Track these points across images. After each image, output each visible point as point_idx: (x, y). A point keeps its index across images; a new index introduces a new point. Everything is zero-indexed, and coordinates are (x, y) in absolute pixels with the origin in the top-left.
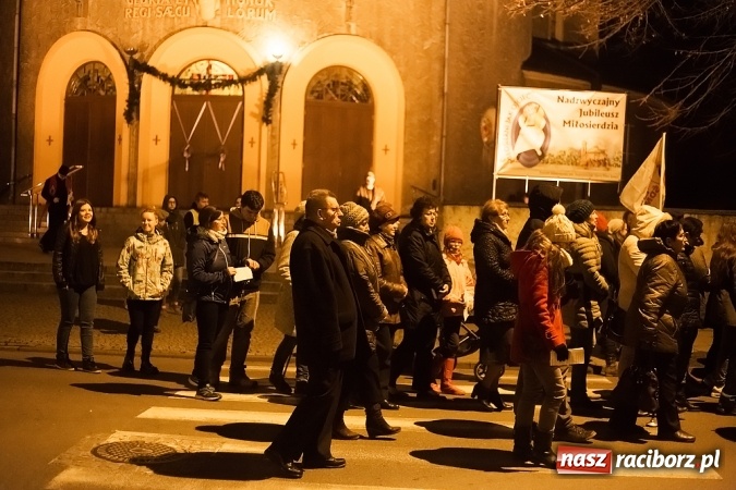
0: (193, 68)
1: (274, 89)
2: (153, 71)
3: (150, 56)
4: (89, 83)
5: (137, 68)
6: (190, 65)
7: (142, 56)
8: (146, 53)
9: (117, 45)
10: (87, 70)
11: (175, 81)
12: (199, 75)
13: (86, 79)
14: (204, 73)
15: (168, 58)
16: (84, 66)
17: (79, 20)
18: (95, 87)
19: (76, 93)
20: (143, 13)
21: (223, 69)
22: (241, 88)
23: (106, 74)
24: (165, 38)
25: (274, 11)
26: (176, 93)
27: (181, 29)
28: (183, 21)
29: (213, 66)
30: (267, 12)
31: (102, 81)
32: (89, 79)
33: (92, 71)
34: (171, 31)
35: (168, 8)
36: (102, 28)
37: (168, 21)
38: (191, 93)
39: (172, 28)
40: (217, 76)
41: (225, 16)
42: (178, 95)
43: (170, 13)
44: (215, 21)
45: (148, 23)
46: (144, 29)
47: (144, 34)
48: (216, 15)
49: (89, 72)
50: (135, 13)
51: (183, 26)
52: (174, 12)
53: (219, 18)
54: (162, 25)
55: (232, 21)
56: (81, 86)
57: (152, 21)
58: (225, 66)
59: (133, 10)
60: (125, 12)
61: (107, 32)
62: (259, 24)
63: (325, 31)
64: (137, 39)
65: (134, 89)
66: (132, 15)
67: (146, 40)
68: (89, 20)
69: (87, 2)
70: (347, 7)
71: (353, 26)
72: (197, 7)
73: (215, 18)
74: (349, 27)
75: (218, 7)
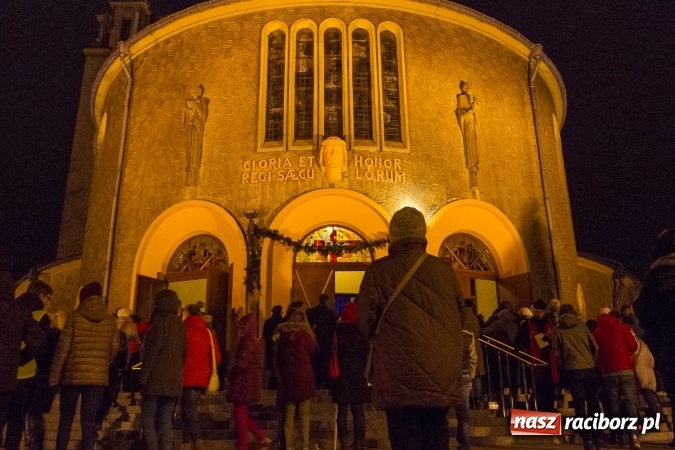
0: (316, 235)
2: (275, 236)
3: (272, 218)
4: (194, 258)
5: (257, 233)
6: (313, 232)
7: (262, 221)
8: (266, 218)
9: (232, 211)
10: (192, 246)
11: (298, 247)
12: (323, 242)
13: (192, 254)
14: (327, 239)
15: (290, 223)
16: (189, 241)
17: (187, 191)
18: (201, 262)
19: (179, 269)
20: (262, 178)
21: (348, 236)
22: (369, 254)
23: (216, 247)
24: (288, 202)
25: (404, 174)
26: (298, 260)
27: (305, 192)
28: (308, 183)
29: (338, 233)
30: (397, 174)
31: (210, 254)
32: (195, 254)
33: (198, 246)
34: (294, 194)
35: (290, 172)
36: (215, 195)
37: (291, 184)
38: (315, 261)
39: (296, 191)
40: (342, 243)
41: (352, 178)
42: (300, 264)
43: (292, 176)
44: (342, 184)
45: (268, 188)
46: (263, 193)
47: (263, 199)
48: (343, 177)
49: (195, 247)
50: (253, 178)
51: (308, 189)
52: (297, 174)
53: (346, 180)
54: (283, 189)
55: (360, 183)
56: (185, 262)
57: (272, 185)
58: (350, 233)
59: (250, 175)
60: (241, 178)
61: (220, 199)
62: (390, 186)
63: (453, 195)
64: (255, 204)
65: (254, 255)
66: (249, 180)
67: (265, 205)
68: (199, 190)
69: (197, 172)
70: (471, 172)
71: (477, 192)
72: (323, 169)
73: (342, 180)
74: (474, 193)
75: (345, 169)
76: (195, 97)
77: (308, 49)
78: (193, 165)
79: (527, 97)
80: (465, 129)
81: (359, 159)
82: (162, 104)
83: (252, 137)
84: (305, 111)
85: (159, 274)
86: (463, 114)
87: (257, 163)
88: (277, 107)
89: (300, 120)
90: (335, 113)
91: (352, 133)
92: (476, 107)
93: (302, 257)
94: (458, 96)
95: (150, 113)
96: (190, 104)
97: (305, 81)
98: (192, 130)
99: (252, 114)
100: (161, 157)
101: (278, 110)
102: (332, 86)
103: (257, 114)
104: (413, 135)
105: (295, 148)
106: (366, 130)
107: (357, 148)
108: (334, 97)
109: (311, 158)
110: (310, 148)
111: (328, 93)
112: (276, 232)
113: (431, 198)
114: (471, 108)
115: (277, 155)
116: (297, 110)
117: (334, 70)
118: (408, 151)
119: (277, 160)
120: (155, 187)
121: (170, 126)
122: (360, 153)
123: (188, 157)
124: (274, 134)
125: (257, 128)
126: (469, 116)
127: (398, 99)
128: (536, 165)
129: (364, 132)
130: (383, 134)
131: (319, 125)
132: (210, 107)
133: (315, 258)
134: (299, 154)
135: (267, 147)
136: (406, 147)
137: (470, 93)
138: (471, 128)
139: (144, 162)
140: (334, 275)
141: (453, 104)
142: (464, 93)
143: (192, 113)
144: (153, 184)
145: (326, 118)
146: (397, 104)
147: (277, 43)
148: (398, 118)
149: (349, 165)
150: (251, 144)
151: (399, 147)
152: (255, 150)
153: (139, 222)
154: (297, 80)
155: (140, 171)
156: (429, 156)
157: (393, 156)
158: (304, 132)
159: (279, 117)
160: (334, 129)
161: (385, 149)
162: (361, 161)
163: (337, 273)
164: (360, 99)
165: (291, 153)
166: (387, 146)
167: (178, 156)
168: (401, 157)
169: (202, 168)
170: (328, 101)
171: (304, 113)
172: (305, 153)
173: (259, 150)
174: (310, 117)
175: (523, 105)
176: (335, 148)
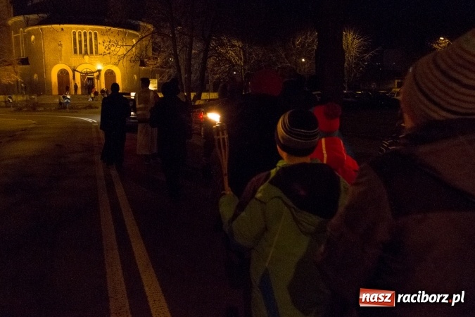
0: (84, 71)
1: (100, 74)
2: (77, 71)
3: (76, 68)
5: (74, 70)
9: (69, 66)
11: (81, 73)
14: (86, 72)
15: (79, 69)
16: (61, 69)
17: (60, 62)
20: (74, 61)
24: (79, 65)
26: (81, 75)
27: (82, 64)
29: (88, 70)
30: (97, 61)
31: (65, 72)
32: (61, 73)
36: (65, 63)
39: (80, 63)
40: (88, 72)
44: (88, 63)
46: (75, 64)
52: (80, 61)
54: (78, 63)
55: (91, 63)
57: (76, 62)
58: (90, 70)
59: (72, 60)
60: (70, 61)
62: (96, 63)
63: (107, 64)
64: (73, 65)
65: (74, 74)
67: (75, 66)
68: (62, 62)
77: (80, 35)
81: (91, 59)
83: (72, 53)
84: (81, 48)
87: (73, 58)
88: (75, 47)
90: (86, 49)
97: (80, 42)
98: (60, 51)
99: (71, 48)
102: (85, 43)
104: (100, 53)
107: (90, 57)
108: (86, 46)
109: (83, 58)
113: (103, 65)
115: (76, 57)
116: (79, 48)
117: (86, 40)
124: (75, 52)
125: (72, 51)
130: (95, 53)
131: (83, 52)
132: (62, 46)
133: (84, 74)
135: (75, 55)
136: (99, 56)
145: (85, 51)
146: (97, 47)
147: (74, 34)
148: (97, 50)
149: (89, 60)
150: (72, 55)
156: (103, 57)
157: (97, 57)
158: (81, 53)
159: (76, 49)
160: (86, 53)
161: (95, 56)
164: (91, 46)
165: (78, 57)
169: (63, 58)
172: (81, 57)
174: (82, 50)
176: (86, 57)
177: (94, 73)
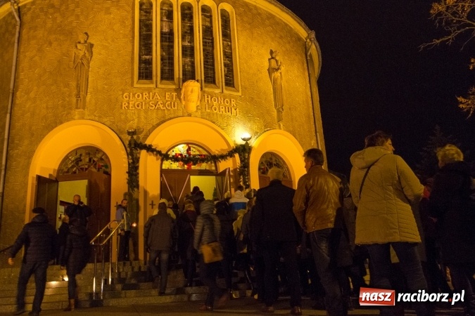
0: (176, 149)
2: (150, 149)
3: (146, 136)
4: (80, 163)
5: (135, 146)
6: (174, 147)
7: (138, 138)
8: (141, 136)
9: (114, 129)
10: (78, 155)
11: (165, 157)
12: (181, 155)
13: (78, 160)
14: (185, 153)
15: (158, 139)
16: (76, 151)
17: (77, 113)
18: (86, 167)
19: (67, 172)
20: (138, 106)
21: (199, 151)
22: (213, 164)
23: (99, 156)
24: (158, 125)
25: (237, 110)
26: (164, 167)
27: (171, 119)
28: (172, 112)
29: (192, 149)
30: (233, 109)
31: (94, 161)
32: (81, 161)
33: (84, 154)
34: (162, 119)
35: (159, 103)
36: (100, 117)
37: (160, 112)
38: (176, 168)
39: (163, 117)
40: (194, 156)
41: (204, 110)
42: (165, 170)
43: (161, 106)
44: (196, 114)
45: (142, 114)
46: (139, 117)
47: (139, 121)
48: (197, 109)
49: (81, 155)
50: (131, 106)
51: (172, 116)
52: (164, 105)
53: (199, 112)
54: (154, 115)
55: (209, 114)
56: (73, 167)
57: (146, 111)
58: (200, 149)
59: (129, 103)
60: (122, 106)
61: (105, 120)
62: (228, 117)
63: (267, 126)
64: (133, 125)
65: (133, 162)
66: (128, 107)
67: (141, 125)
68: (86, 112)
69: (85, 98)
70: (279, 111)
71: (282, 126)
72: (184, 103)
73: (196, 111)
74: (280, 125)
75: (199, 103)
76: (82, 41)
77: (169, 15)
78: (82, 93)
79: (305, 65)
80: (274, 82)
81: (208, 97)
82: (50, 44)
83: (130, 76)
84: (168, 60)
85: (50, 175)
86: (274, 72)
87: (134, 95)
88: (147, 55)
89: (165, 66)
90: (190, 63)
91: (203, 79)
92: (283, 68)
93: (167, 165)
94: (269, 59)
95: (40, 50)
96: (79, 46)
97: (167, 38)
98: (81, 66)
99: (128, 58)
100: (52, 85)
101: (147, 57)
102: (187, 44)
103: (133, 59)
104: (243, 84)
105: (163, 86)
106: (211, 77)
107: (206, 89)
108: (189, 52)
109: (175, 94)
110: (174, 87)
111: (184, 49)
112: (150, 146)
113: (255, 127)
114: (278, 69)
115: (149, 90)
116: (162, 59)
118: (240, 94)
119: (149, 94)
120: (47, 108)
121: (59, 61)
122: (209, 94)
123: (78, 86)
124: (146, 74)
125: (133, 69)
126: (277, 74)
127: (232, 58)
128: (311, 109)
129: (210, 79)
130: (224, 81)
131: (179, 71)
132: (93, 49)
133: (176, 166)
134: (165, 91)
135: (140, 84)
136: (239, 91)
137: (277, 58)
138: (279, 81)
139: (35, 88)
140: (189, 178)
141: (266, 64)
142: (272, 58)
143: (82, 53)
144: (45, 105)
145: (184, 66)
146: (231, 61)
147: (146, 8)
148: (232, 71)
149: (201, 101)
150: (129, 81)
151: (234, 91)
152: (132, 85)
153: (33, 135)
154: (161, 37)
155: (32, 95)
156: (253, 98)
157: (230, 97)
158: (168, 75)
159: (149, 62)
160: (189, 75)
161: (225, 91)
162: (209, 99)
163: (192, 177)
164: (207, 55)
165: (157, 91)
166: (226, 89)
167: (67, 85)
168: (235, 98)
169: (89, 96)
170: (184, 55)
171: (167, 61)
172: (169, 90)
173: (135, 85)
174: (172, 64)
175: (304, 69)
177: (215, 159)
